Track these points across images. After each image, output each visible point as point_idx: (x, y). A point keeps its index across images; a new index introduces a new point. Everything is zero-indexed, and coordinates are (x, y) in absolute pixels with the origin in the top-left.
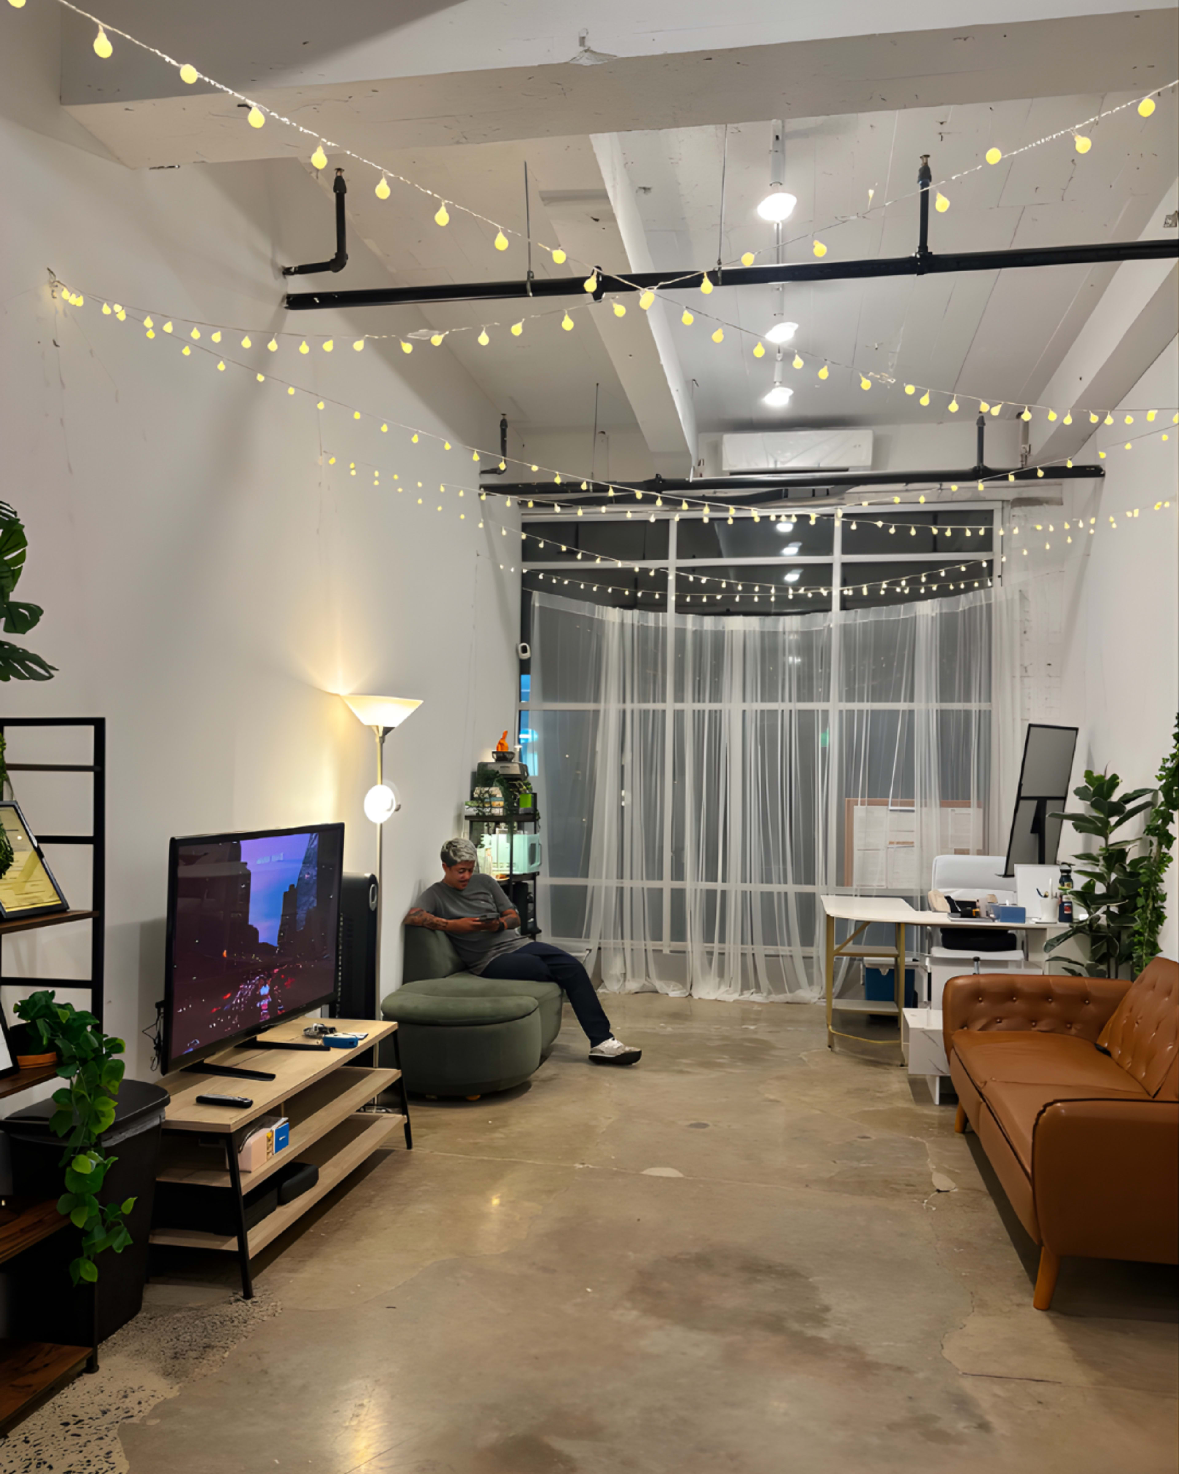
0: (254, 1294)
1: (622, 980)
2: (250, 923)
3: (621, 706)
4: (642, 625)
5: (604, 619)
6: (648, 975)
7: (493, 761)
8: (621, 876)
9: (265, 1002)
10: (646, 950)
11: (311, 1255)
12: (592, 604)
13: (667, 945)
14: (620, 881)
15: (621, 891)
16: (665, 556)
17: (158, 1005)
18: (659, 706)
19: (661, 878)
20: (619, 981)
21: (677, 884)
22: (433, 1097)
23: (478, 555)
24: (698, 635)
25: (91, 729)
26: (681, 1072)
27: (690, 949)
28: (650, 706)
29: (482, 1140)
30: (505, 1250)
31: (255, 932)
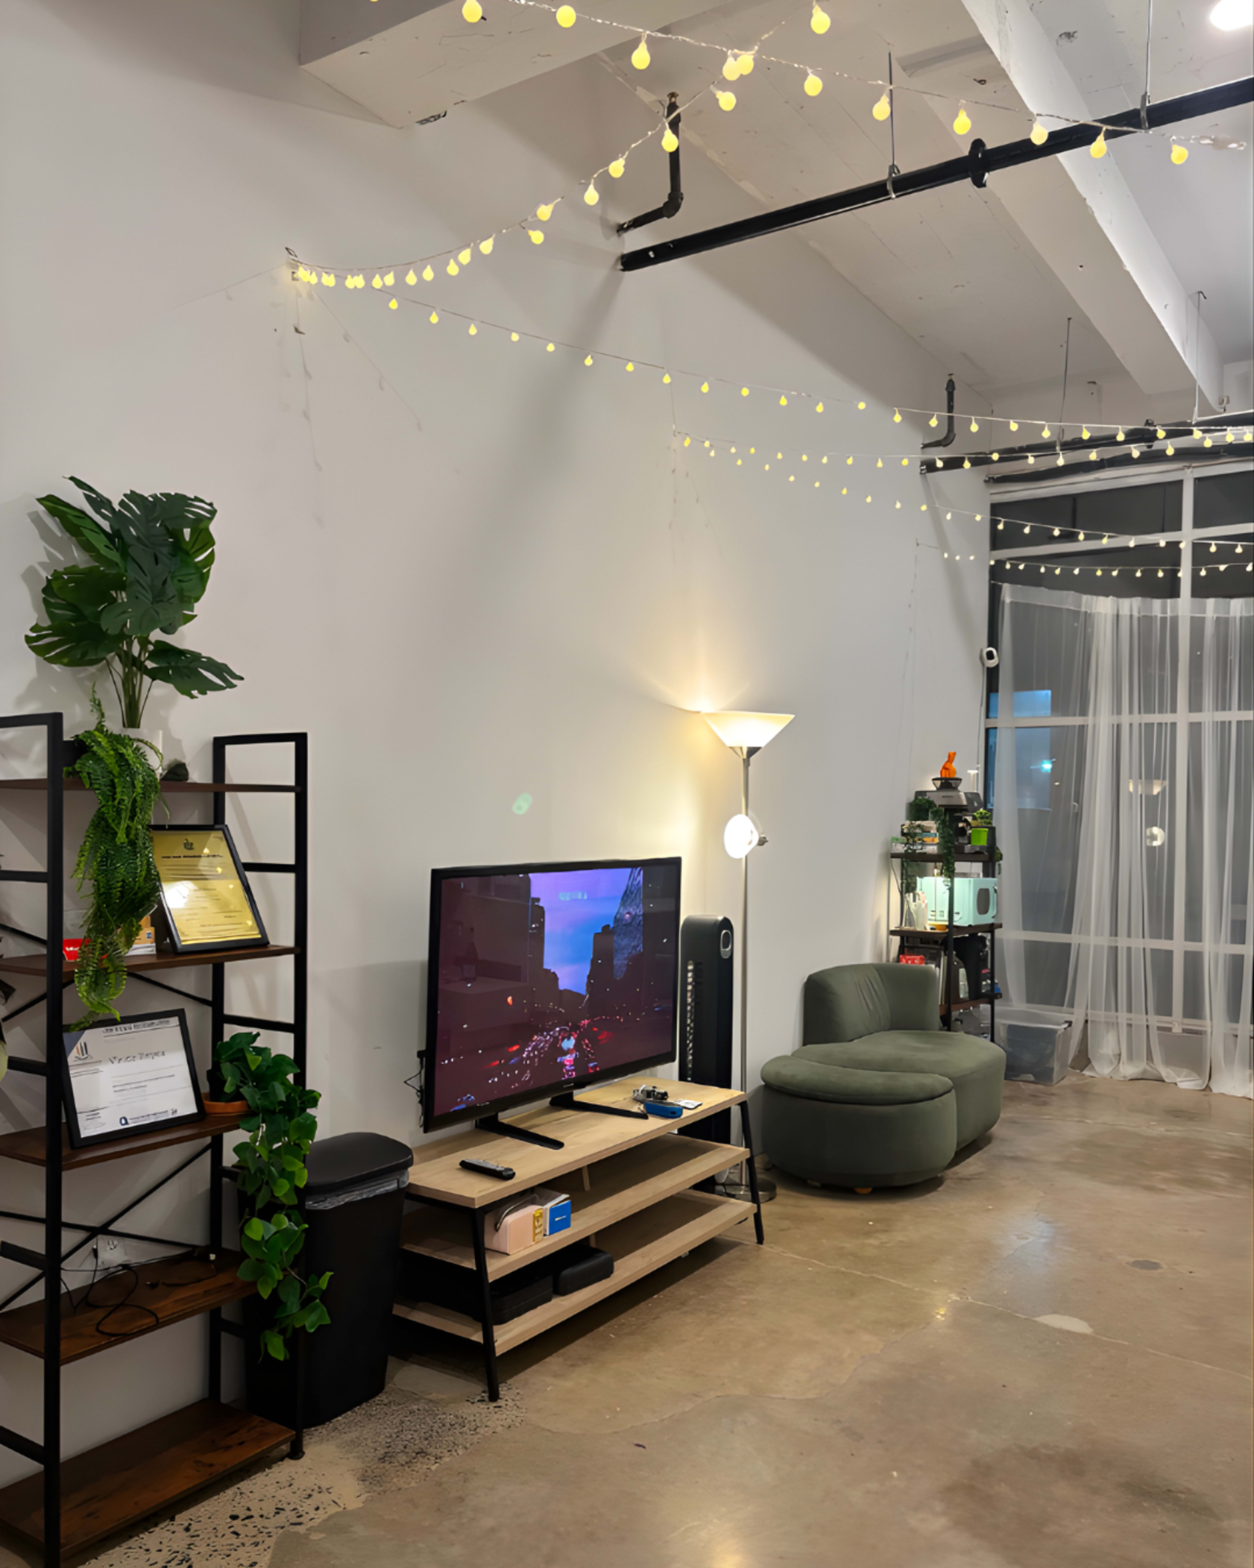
0: (500, 1396)
1: (1115, 1062)
2: (546, 966)
3: (1115, 720)
4: (1144, 616)
5: (1093, 611)
6: (1150, 1057)
7: (934, 789)
8: (1115, 932)
9: (569, 1058)
10: (1148, 1026)
11: (586, 1360)
12: (1078, 594)
13: (1177, 1022)
14: (1113, 938)
15: (1114, 950)
16: (1178, 527)
17: (420, 1054)
18: (1167, 718)
19: (1170, 937)
20: (1112, 1063)
21: (1193, 946)
22: (817, 1184)
23: (918, 545)
24: (1222, 623)
25: (292, 745)
26: (1150, 1189)
27: (1209, 1030)
28: (1155, 718)
29: (850, 1244)
30: (810, 1395)
31: (554, 978)
